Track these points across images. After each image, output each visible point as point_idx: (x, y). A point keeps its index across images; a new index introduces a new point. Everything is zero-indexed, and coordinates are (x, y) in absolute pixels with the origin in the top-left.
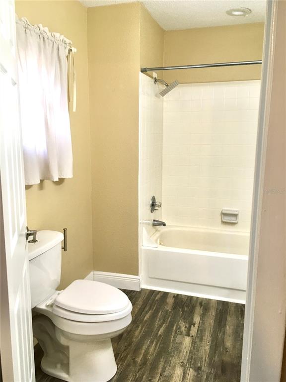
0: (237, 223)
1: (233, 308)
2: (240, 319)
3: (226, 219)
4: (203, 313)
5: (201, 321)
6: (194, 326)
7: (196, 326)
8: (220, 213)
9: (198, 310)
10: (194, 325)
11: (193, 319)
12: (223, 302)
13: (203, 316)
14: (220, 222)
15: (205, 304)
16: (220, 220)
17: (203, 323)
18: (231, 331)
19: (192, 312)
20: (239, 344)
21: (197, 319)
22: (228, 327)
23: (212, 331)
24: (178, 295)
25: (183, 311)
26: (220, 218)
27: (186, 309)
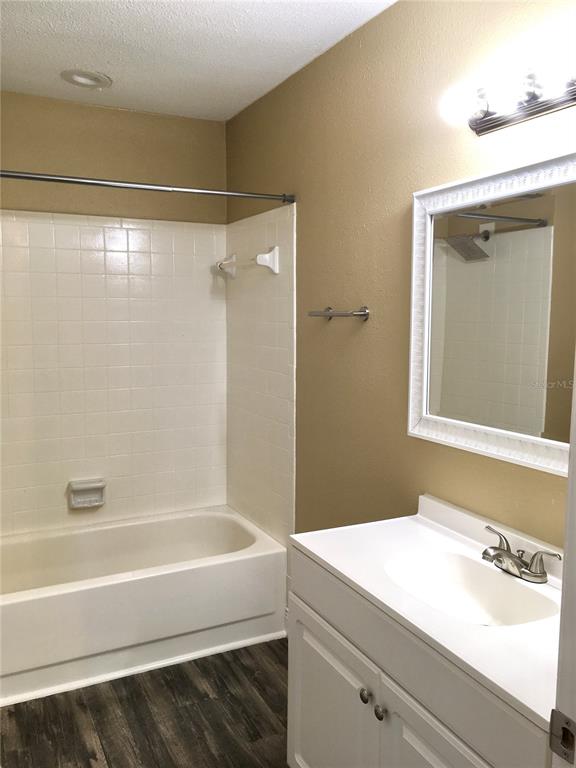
0: (101, 506)
1: (149, 684)
2: (174, 700)
3: (80, 501)
4: (98, 721)
5: (104, 742)
6: (96, 759)
7: (100, 755)
8: (64, 490)
9: (85, 721)
10: (94, 756)
11: (84, 746)
12: (124, 680)
13: (101, 728)
14: (66, 510)
15: (89, 699)
16: (66, 506)
17: (111, 744)
18: (173, 733)
19: (73, 731)
20: (200, 750)
21: (93, 741)
22: (162, 728)
23: (138, 751)
24: (17, 706)
25: (52, 737)
26: (66, 501)
27: (55, 731)
